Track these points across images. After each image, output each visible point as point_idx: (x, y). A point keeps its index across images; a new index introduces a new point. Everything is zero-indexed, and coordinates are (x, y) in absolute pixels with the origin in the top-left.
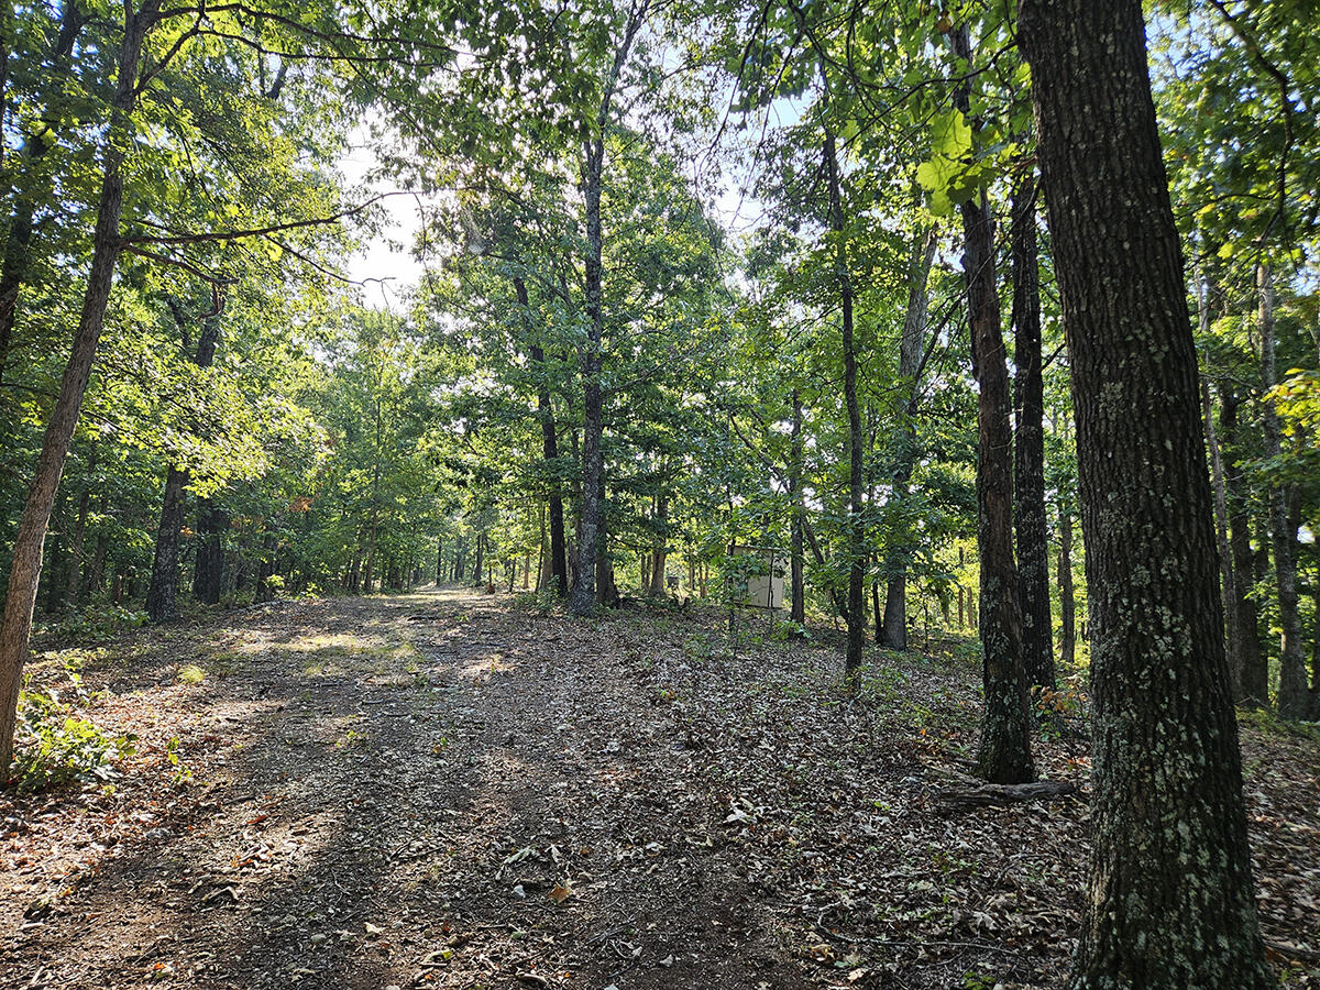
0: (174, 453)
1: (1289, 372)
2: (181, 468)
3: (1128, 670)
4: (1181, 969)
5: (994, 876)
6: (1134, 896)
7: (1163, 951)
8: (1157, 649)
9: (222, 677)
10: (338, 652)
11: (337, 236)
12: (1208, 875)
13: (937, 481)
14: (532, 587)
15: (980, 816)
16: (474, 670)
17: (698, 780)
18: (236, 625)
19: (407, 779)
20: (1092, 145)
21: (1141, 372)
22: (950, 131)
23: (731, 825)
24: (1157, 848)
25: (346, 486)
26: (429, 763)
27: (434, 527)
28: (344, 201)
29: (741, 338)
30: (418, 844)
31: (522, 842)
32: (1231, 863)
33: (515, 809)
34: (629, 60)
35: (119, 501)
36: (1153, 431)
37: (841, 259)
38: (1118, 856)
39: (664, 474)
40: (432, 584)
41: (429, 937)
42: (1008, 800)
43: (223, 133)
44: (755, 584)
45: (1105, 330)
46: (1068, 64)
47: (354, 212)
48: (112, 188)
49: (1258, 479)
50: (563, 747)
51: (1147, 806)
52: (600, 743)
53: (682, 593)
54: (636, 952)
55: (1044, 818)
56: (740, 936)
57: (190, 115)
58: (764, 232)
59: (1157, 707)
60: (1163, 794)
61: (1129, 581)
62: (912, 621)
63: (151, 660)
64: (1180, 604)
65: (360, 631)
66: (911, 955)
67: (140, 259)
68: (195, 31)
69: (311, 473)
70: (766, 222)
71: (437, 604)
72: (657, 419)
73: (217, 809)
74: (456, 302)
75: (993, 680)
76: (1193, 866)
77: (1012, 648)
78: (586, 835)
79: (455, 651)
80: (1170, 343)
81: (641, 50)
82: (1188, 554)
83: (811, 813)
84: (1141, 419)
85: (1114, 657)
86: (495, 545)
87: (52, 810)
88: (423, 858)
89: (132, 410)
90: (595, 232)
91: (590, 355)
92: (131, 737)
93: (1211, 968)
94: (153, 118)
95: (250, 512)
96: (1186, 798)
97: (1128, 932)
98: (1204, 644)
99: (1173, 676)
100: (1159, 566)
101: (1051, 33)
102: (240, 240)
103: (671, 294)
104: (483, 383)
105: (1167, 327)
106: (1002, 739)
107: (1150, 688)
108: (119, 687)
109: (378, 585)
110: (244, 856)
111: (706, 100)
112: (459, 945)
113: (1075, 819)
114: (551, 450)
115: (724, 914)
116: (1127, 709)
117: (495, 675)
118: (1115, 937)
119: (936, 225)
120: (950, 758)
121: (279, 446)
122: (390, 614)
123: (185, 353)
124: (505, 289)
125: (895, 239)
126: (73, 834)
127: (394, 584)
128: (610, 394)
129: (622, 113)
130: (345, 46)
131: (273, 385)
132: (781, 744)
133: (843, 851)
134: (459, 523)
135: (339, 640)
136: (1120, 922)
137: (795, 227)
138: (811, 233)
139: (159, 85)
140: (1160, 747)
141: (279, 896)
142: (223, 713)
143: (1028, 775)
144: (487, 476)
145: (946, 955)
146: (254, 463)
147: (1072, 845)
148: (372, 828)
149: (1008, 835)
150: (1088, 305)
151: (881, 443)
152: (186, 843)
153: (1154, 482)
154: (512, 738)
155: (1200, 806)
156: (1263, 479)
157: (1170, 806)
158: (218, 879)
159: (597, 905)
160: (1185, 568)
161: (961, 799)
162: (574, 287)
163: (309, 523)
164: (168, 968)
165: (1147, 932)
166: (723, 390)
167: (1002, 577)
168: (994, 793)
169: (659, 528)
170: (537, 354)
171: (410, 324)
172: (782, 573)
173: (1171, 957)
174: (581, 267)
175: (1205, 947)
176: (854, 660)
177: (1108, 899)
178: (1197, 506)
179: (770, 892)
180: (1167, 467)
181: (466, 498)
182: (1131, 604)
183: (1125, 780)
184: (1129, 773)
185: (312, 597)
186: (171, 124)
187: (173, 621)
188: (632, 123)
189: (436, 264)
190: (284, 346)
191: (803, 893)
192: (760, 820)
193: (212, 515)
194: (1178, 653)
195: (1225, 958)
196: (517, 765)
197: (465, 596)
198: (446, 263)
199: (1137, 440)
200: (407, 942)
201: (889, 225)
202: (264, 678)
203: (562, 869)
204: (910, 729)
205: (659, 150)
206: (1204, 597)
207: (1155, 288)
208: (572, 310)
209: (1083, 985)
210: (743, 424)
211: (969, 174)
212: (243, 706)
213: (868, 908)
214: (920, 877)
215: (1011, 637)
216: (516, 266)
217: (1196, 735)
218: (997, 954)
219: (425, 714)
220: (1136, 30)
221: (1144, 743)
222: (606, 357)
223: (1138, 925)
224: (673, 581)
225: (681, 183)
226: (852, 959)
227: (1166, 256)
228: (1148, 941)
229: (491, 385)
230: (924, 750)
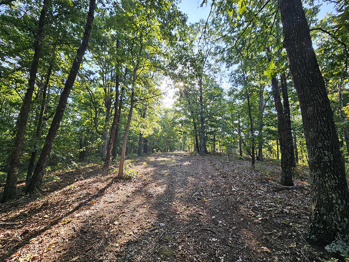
0: (141, 131)
1: (347, 104)
2: (142, 133)
3: (318, 163)
4: (335, 224)
5: (287, 203)
6: (322, 208)
7: (330, 220)
8: (325, 159)
9: (149, 164)
10: (164, 161)
11: (161, 97)
12: (341, 205)
13: (268, 130)
14: (193, 151)
15: (283, 192)
16: (185, 164)
17: (225, 183)
18: (150, 156)
19: (177, 180)
20: (301, 63)
21: (317, 104)
22: (270, 65)
23: (232, 191)
24: (328, 199)
25: (164, 135)
26: (180, 178)
27: (177, 141)
28: (162, 92)
29: (228, 107)
30: (179, 191)
31: (196, 192)
32: (346, 203)
33: (194, 186)
34: (206, 63)
35: (134, 139)
36: (320, 116)
37: (247, 91)
38: (318, 200)
39: (215, 131)
40: (177, 150)
41: (183, 205)
42: (288, 189)
43: (146, 84)
44: (233, 149)
45: (308, 97)
46: (295, 49)
47: (164, 93)
48: (133, 93)
49: (340, 127)
50: (201, 177)
51: (324, 190)
52: (208, 176)
53: (219, 152)
54: (218, 211)
55: (297, 193)
56: (236, 210)
57: (142, 82)
58: (231, 88)
59: (325, 171)
60: (328, 188)
61: (317, 146)
62: (263, 156)
63: (139, 161)
64: (330, 150)
65: (167, 158)
66: (271, 216)
67: (136, 103)
68: (143, 70)
69: (159, 133)
70: (231, 86)
71: (178, 153)
72: (213, 122)
73: (150, 183)
74: (179, 105)
75: (283, 166)
76: (337, 203)
77: (287, 160)
78: (207, 191)
79: (182, 161)
80: (323, 99)
81: (208, 61)
82: (331, 140)
83: (248, 190)
84: (317, 114)
85: (314, 161)
86: (186, 144)
87: (128, 182)
88: (181, 193)
89: (135, 125)
90: (201, 92)
91: (201, 112)
92: (138, 172)
93: (343, 224)
94: (138, 83)
95: (151, 140)
96: (334, 189)
97: (322, 215)
98: (336, 158)
99: (329, 165)
100: (324, 143)
101: (290, 44)
102: (149, 99)
103: (215, 100)
104: (184, 118)
105: (322, 95)
106: (286, 177)
107: (323, 167)
108: (135, 165)
109: (169, 150)
110: (154, 191)
111: (219, 68)
112: (188, 207)
113: (304, 193)
114: (195, 128)
115: (233, 206)
116: (318, 171)
117: (188, 165)
118: (318, 216)
119: (264, 83)
120: (275, 181)
121: (155, 130)
122: (171, 155)
123: (141, 116)
124: (187, 102)
125: (257, 86)
126: (131, 186)
127: (171, 151)
128: (205, 118)
129: (205, 72)
130: (163, 68)
131: (153, 120)
132: (241, 177)
133: (255, 197)
134: (181, 140)
135: (164, 159)
136: (319, 213)
137: (237, 87)
138: (240, 88)
139: (138, 78)
140: (327, 179)
141: (159, 197)
142: (149, 169)
143: (293, 185)
144: (185, 133)
145: (278, 217)
146: (151, 132)
147: (303, 198)
148: (172, 188)
149: (289, 196)
150: (303, 92)
151: (256, 123)
152: (146, 188)
153: (321, 126)
154: (192, 175)
155: (338, 191)
156: (342, 126)
157: (330, 190)
158: (151, 194)
159: (210, 203)
160: (330, 143)
161: (278, 188)
162: (198, 101)
163: (158, 141)
164: (145, 206)
165: (326, 216)
166: (225, 116)
167: (284, 147)
168: (285, 188)
169: (214, 140)
170: (192, 112)
171: (172, 110)
172: (237, 147)
173: (333, 222)
174: (199, 98)
175: (341, 220)
176: (253, 163)
177: (316, 209)
178: (332, 130)
179: (241, 203)
180: (324, 123)
181: (182, 136)
182: (318, 150)
183: (319, 185)
184: (320, 184)
185: (159, 152)
186: (140, 84)
187: (141, 156)
188: (207, 73)
189: (176, 100)
190: (154, 114)
191: (248, 203)
192: (238, 190)
193: (146, 140)
194: (330, 160)
195: (346, 223)
196: (194, 179)
197: (182, 152)
198: (177, 99)
199: (317, 118)
200: (179, 206)
201: (255, 84)
202: (154, 164)
203: (203, 196)
204: (266, 175)
205: (211, 77)
206: (335, 148)
207: (318, 88)
208: (198, 105)
209: (311, 225)
210: (229, 122)
211: (275, 72)
212: (152, 168)
213: (261, 207)
214: (271, 202)
215: (287, 158)
216: (189, 98)
217: (336, 176)
218: (289, 217)
219: (178, 171)
220: (310, 40)
221: (323, 178)
222: (204, 112)
223: (324, 214)
224: (217, 149)
225: (215, 82)
226: (259, 216)
227: (320, 82)
228: (326, 218)
229: (185, 118)
230: (269, 179)
